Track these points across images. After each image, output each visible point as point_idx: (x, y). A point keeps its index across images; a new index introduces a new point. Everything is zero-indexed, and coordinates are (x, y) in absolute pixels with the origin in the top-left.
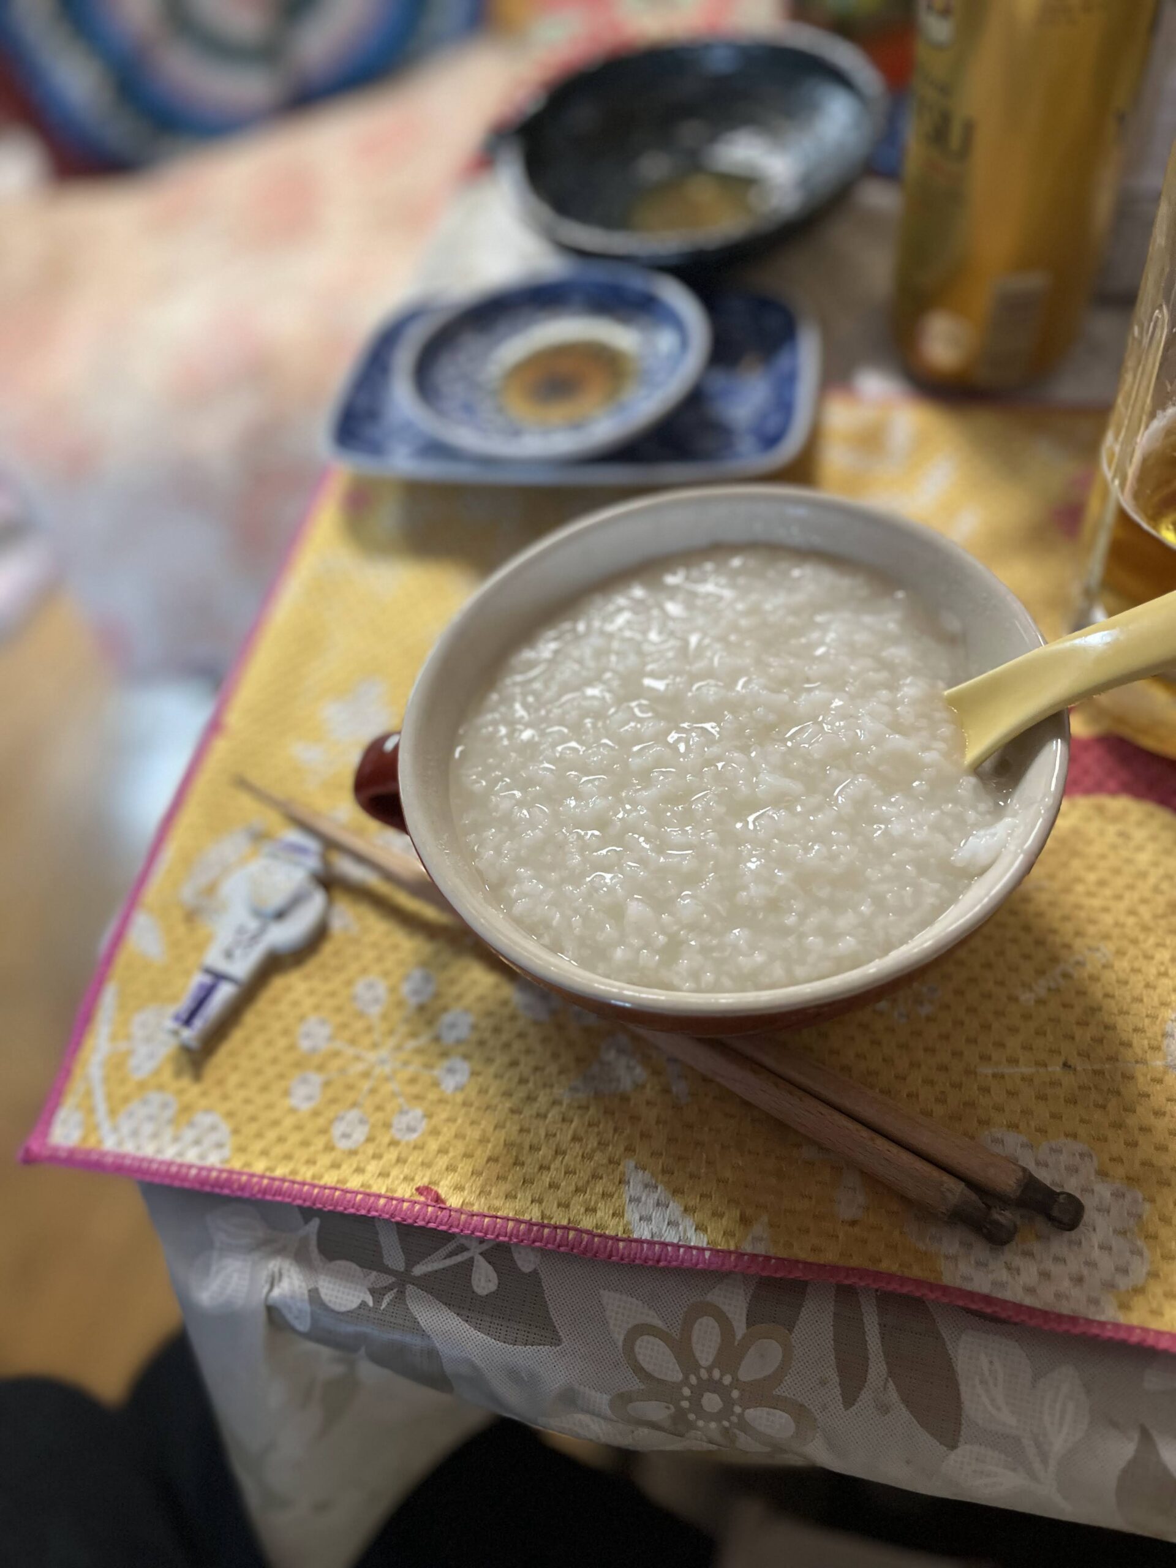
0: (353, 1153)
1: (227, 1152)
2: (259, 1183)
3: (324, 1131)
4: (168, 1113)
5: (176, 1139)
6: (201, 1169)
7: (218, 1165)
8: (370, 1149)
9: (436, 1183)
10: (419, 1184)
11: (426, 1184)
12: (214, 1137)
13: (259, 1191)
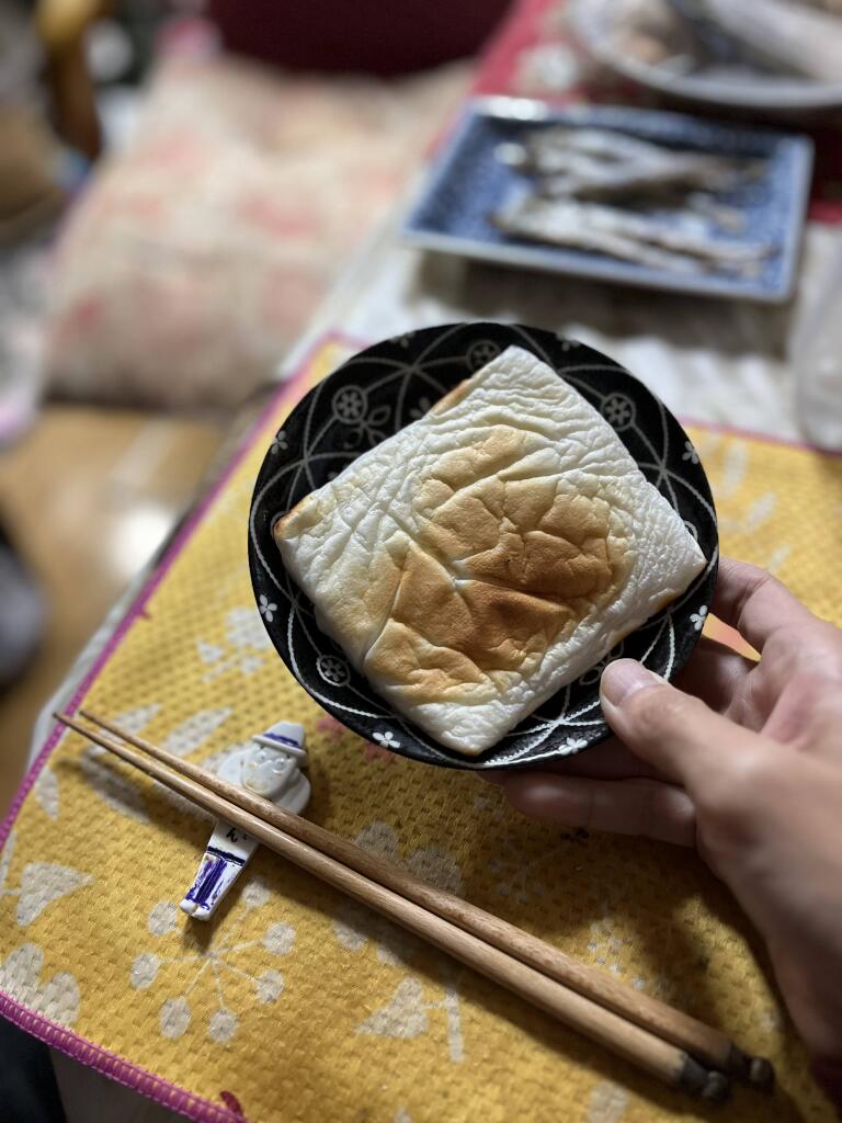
0: (173, 1042)
1: (74, 1015)
2: (95, 1055)
3: (153, 1014)
4: (37, 966)
5: (39, 992)
6: (54, 1028)
7: (68, 1029)
8: (189, 1042)
9: (238, 1090)
10: (224, 1089)
11: (229, 1090)
12: (69, 998)
13: (93, 1064)
